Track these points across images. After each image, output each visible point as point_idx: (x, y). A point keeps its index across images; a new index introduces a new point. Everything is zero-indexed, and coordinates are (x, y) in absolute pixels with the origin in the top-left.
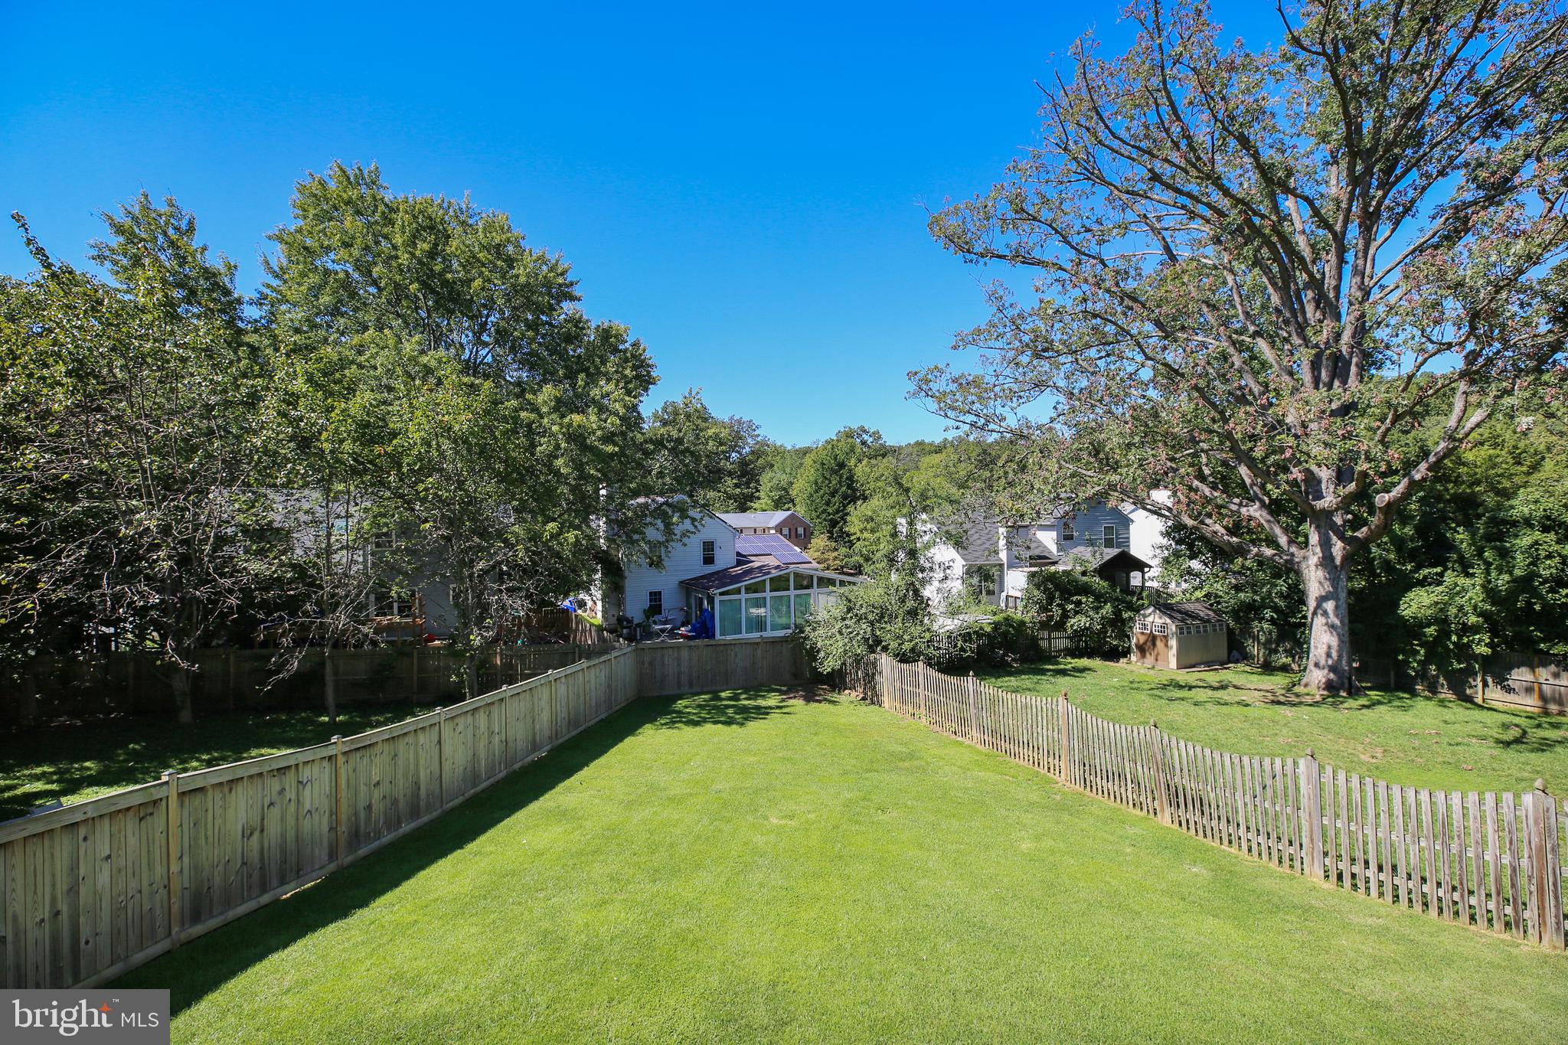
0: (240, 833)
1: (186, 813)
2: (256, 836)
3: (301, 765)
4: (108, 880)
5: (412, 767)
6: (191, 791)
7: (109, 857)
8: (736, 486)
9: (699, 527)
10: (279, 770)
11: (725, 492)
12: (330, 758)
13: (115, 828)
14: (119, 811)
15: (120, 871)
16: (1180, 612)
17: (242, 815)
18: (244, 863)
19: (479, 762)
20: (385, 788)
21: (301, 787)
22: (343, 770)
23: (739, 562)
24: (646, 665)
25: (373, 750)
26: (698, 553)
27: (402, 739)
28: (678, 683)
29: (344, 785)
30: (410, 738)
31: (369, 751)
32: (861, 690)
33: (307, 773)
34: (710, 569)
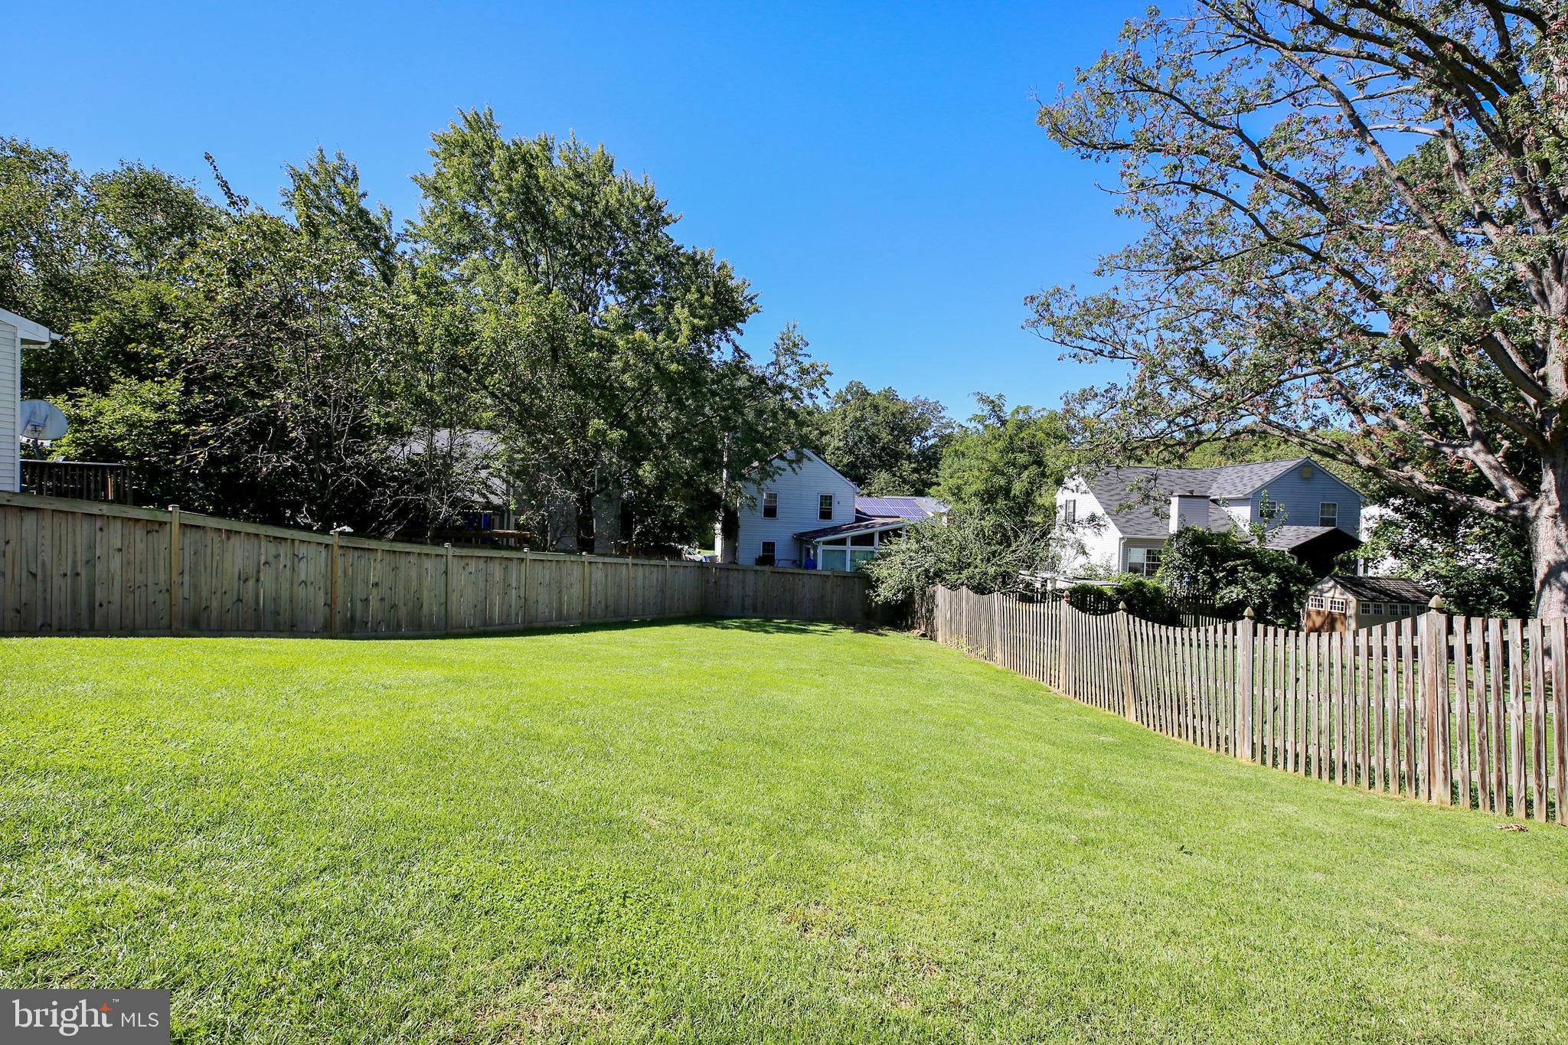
0: (237, 575)
1: (187, 542)
2: (251, 583)
3: (297, 543)
4: (119, 566)
5: (414, 583)
6: (192, 526)
7: (120, 550)
8: (915, 471)
9: (797, 470)
10: (275, 538)
11: (901, 477)
12: (327, 546)
13: (126, 531)
14: (130, 519)
15: (129, 563)
16: (1373, 589)
17: (239, 561)
18: (239, 600)
19: (492, 605)
20: (384, 591)
21: (296, 560)
22: (339, 561)
23: (858, 520)
24: (711, 584)
25: (372, 556)
26: (815, 506)
27: (403, 557)
28: (743, 605)
29: (340, 573)
30: (413, 559)
31: (367, 554)
32: (923, 628)
33: (302, 550)
34: (826, 524)
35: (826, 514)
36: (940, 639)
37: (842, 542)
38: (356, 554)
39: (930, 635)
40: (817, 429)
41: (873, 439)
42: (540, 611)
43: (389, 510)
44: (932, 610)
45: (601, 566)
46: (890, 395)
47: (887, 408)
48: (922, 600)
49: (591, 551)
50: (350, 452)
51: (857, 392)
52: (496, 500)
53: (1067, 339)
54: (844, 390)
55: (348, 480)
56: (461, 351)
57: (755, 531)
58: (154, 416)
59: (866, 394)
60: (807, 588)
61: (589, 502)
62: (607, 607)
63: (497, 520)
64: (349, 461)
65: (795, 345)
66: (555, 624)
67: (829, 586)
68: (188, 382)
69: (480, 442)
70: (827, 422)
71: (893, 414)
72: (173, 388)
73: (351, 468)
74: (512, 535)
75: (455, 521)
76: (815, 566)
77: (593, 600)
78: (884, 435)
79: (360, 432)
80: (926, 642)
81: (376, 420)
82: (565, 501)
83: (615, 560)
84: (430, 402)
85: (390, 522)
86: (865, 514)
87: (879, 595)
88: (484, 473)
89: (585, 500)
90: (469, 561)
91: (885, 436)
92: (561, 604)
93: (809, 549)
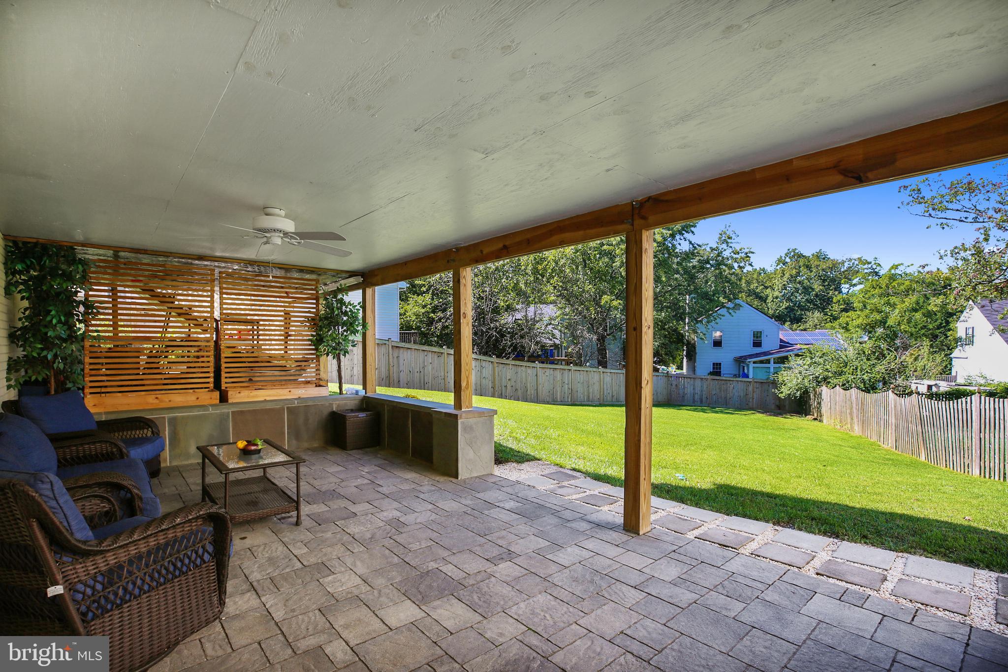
1: (449, 360)
3: (482, 361)
4: (431, 369)
5: (524, 379)
6: (450, 354)
7: (431, 363)
10: (475, 359)
12: (492, 362)
13: (432, 356)
14: (433, 352)
15: (433, 368)
20: (512, 383)
21: (482, 368)
22: (496, 369)
23: (781, 347)
24: (674, 386)
25: (507, 366)
26: (750, 340)
27: (520, 367)
28: (694, 399)
29: (497, 374)
30: (523, 368)
31: (506, 366)
32: (816, 415)
33: (484, 364)
34: (758, 350)
35: (757, 344)
36: (825, 421)
37: (768, 361)
38: (502, 366)
39: (818, 419)
40: (762, 285)
41: (807, 290)
42: (579, 396)
43: (509, 348)
44: (820, 402)
45: (609, 374)
46: (820, 256)
47: (819, 266)
48: (815, 396)
49: (605, 367)
50: (492, 320)
51: (794, 256)
52: (557, 342)
53: (933, 213)
54: (783, 255)
55: (492, 334)
56: (540, 267)
57: (706, 357)
58: (423, 311)
59: (800, 256)
60: (736, 388)
61: (604, 341)
62: (613, 396)
63: (556, 352)
64: (492, 325)
65: (729, 238)
66: (585, 403)
67: (751, 388)
68: (433, 294)
69: (549, 311)
70: (770, 279)
71: (823, 270)
72: (428, 297)
73: (493, 328)
74: (564, 360)
75: (538, 352)
76: (748, 377)
77: (605, 392)
78: (815, 287)
79: (496, 311)
80: (816, 423)
81: (502, 304)
82: (591, 340)
83: (617, 371)
84: (525, 293)
85: (509, 353)
86: (788, 343)
87: (782, 393)
88: (550, 327)
89: (602, 339)
90: (546, 370)
91: (817, 287)
92: (589, 393)
93: (744, 367)
